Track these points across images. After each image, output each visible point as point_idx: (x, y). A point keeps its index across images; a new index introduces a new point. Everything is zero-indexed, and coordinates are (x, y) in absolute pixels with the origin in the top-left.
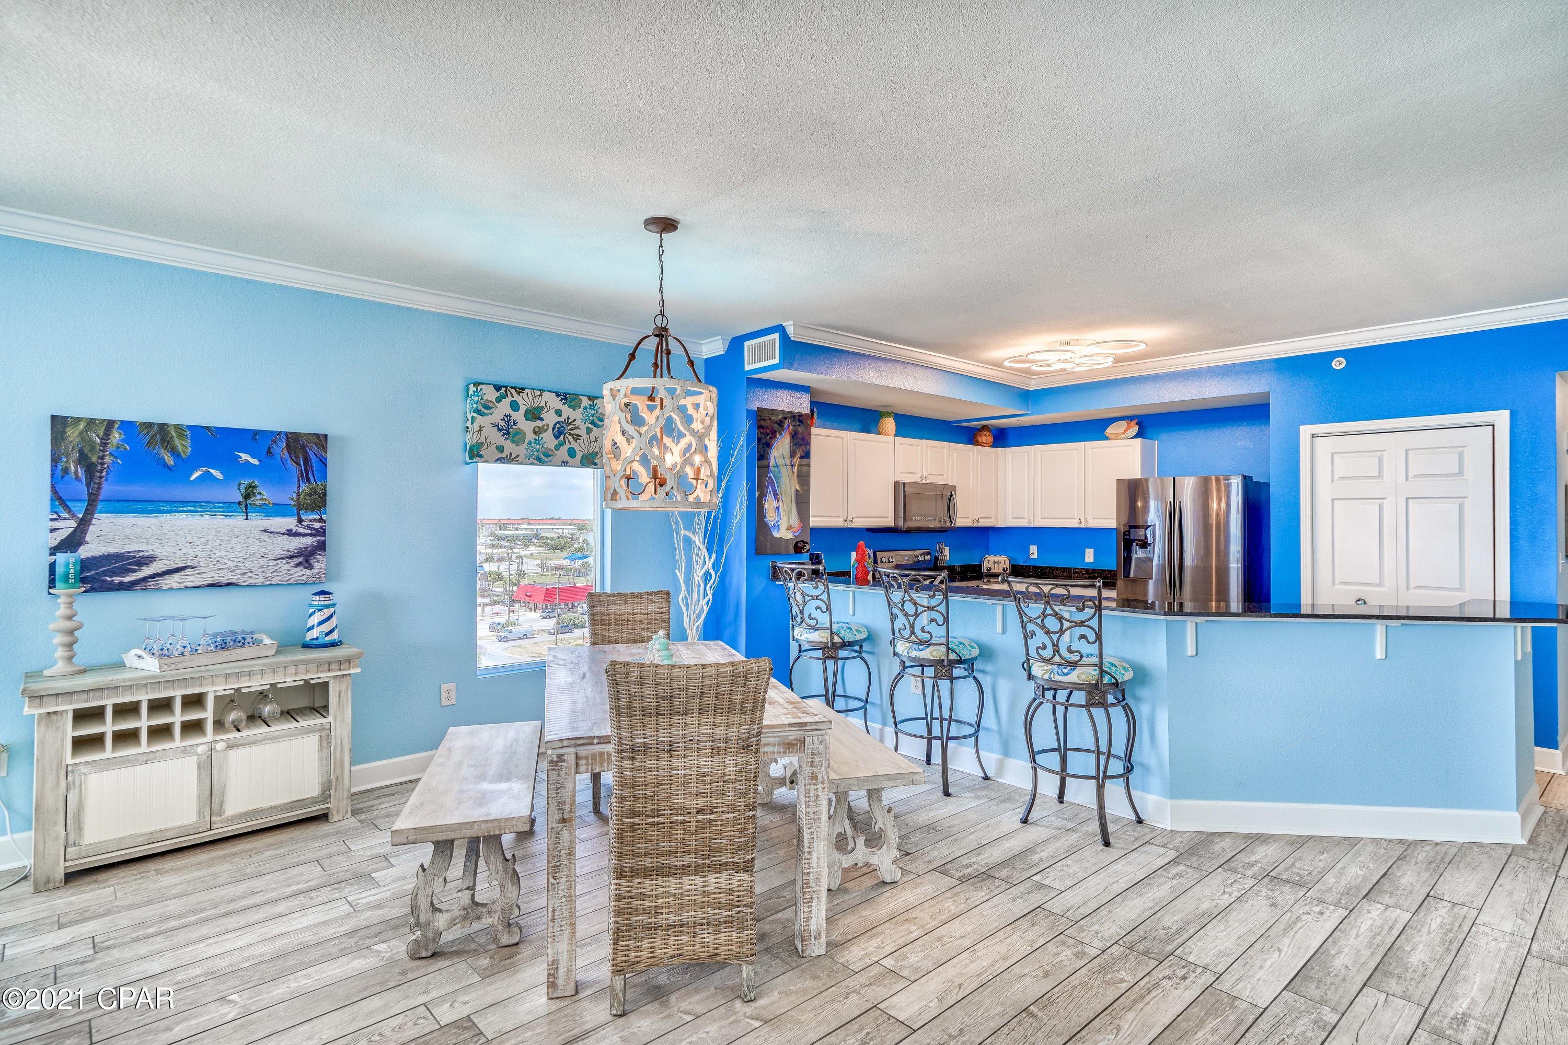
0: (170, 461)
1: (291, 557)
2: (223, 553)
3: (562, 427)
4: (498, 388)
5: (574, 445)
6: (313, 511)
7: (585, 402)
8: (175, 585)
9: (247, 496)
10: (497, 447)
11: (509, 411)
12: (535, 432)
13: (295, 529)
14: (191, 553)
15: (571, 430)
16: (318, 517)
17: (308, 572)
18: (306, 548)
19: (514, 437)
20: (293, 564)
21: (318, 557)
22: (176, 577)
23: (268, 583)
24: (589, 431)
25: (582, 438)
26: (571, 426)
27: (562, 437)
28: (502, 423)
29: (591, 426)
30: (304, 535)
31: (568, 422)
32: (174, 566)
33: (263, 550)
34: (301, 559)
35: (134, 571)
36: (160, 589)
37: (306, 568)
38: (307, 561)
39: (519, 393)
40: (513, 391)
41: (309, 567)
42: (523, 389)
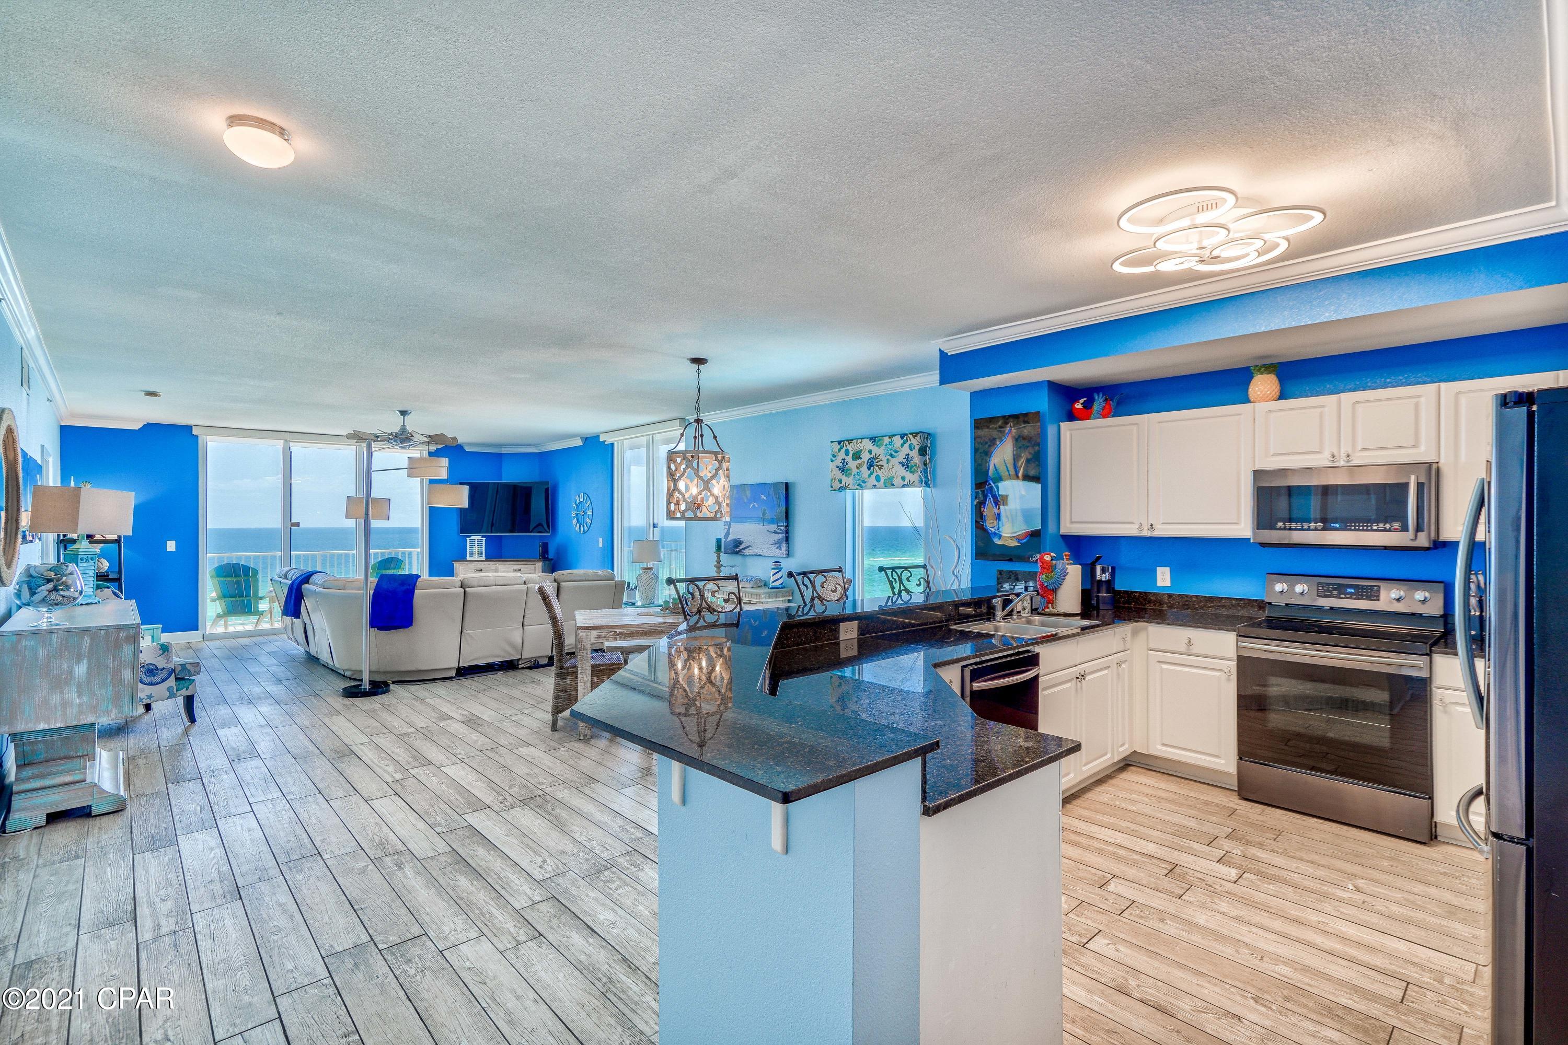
0: (745, 500)
1: (776, 544)
2: (758, 541)
3: (872, 461)
4: (839, 443)
5: (879, 473)
6: (782, 521)
7: (887, 440)
8: (747, 553)
9: (764, 515)
10: (839, 481)
11: (844, 456)
12: (857, 468)
13: (778, 530)
14: (751, 539)
15: (877, 462)
16: (786, 525)
18: (780, 539)
19: (847, 472)
20: (776, 547)
21: (783, 544)
22: (747, 550)
23: (767, 555)
24: (888, 461)
25: (884, 468)
26: (877, 460)
28: (841, 465)
29: (890, 457)
30: (779, 533)
31: (876, 457)
32: (747, 545)
33: (768, 540)
34: (779, 545)
35: (739, 546)
36: (743, 555)
38: (781, 546)
39: (849, 444)
40: (847, 443)
41: (781, 549)
42: (852, 440)
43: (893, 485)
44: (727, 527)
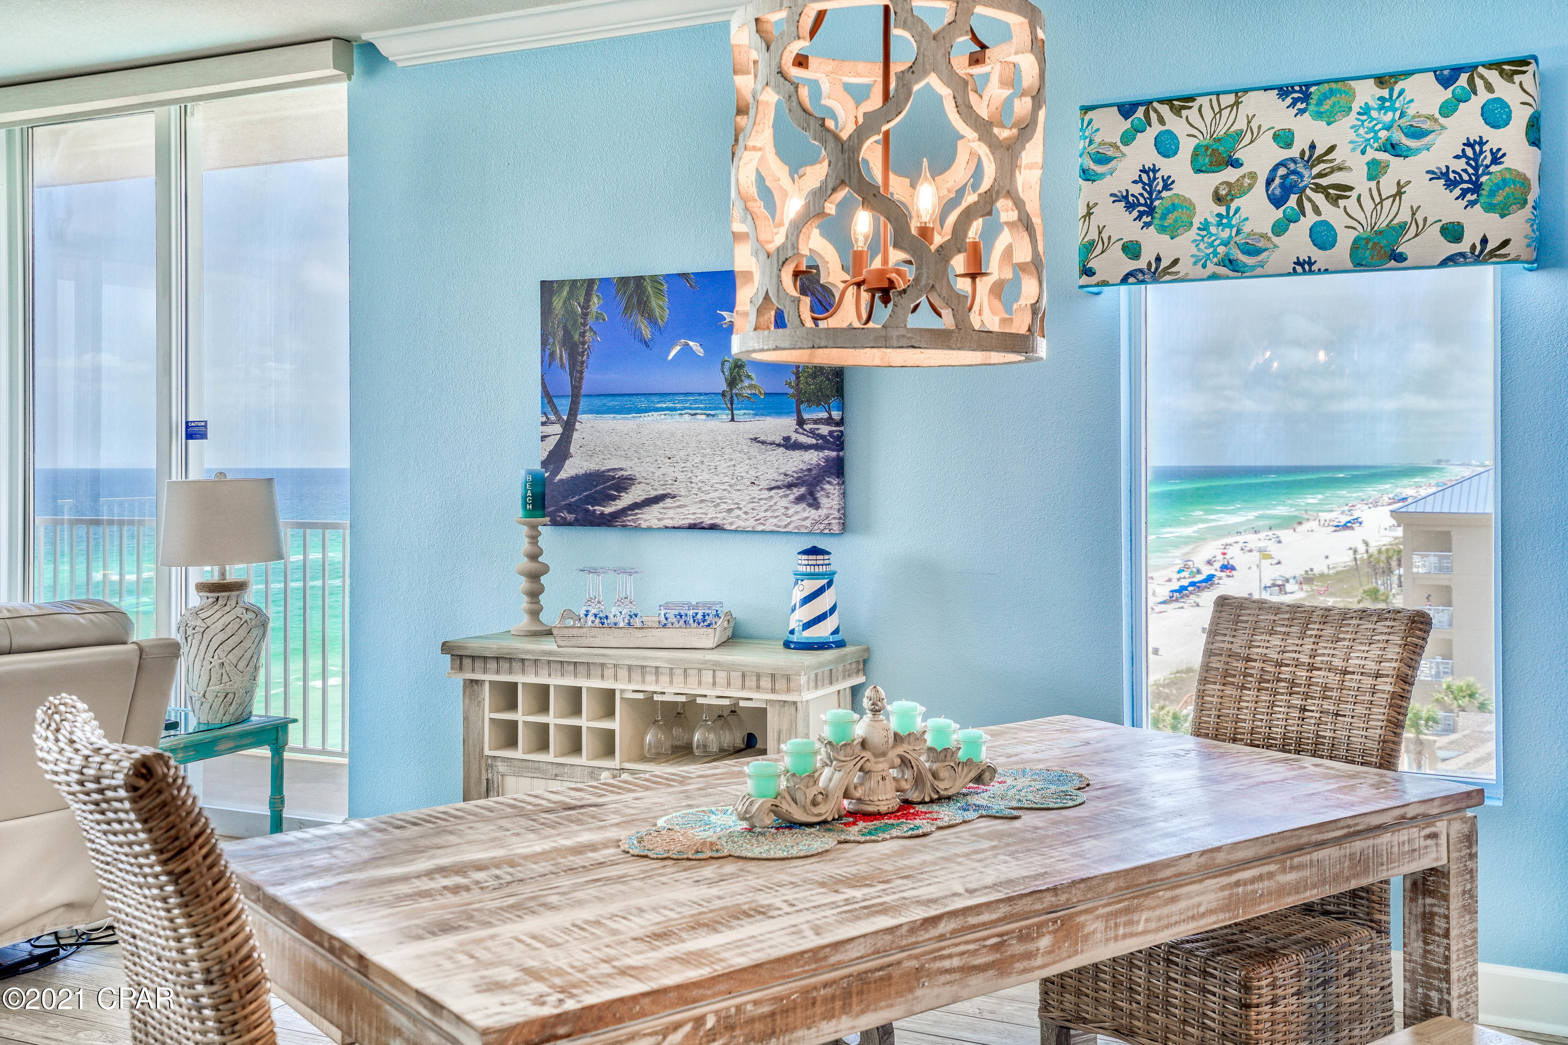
0: (647, 333)
1: (790, 486)
2: (705, 476)
3: (1295, 172)
4: (1126, 110)
5: (1330, 213)
6: (818, 405)
7: (1366, 93)
8: (655, 523)
9: (732, 383)
10: (1125, 248)
11: (1151, 157)
12: (1218, 199)
13: (794, 437)
14: (671, 472)
15: (1321, 175)
16: (825, 415)
17: (813, 513)
18: (809, 470)
19: (1164, 217)
20: (792, 497)
21: (827, 486)
22: (655, 509)
23: (760, 528)
24: (1376, 170)
25: (1354, 194)
26: (1322, 166)
27: (1293, 198)
28: (1137, 189)
29: (1383, 156)
30: (806, 447)
31: (1311, 157)
32: (653, 494)
33: (753, 473)
34: (803, 490)
35: (614, 498)
36: (638, 528)
37: (810, 505)
38: (812, 494)
39: (1177, 111)
40: (1164, 110)
41: (815, 505)
42: (1191, 99)
43: (1400, 258)
44: (557, 429)
